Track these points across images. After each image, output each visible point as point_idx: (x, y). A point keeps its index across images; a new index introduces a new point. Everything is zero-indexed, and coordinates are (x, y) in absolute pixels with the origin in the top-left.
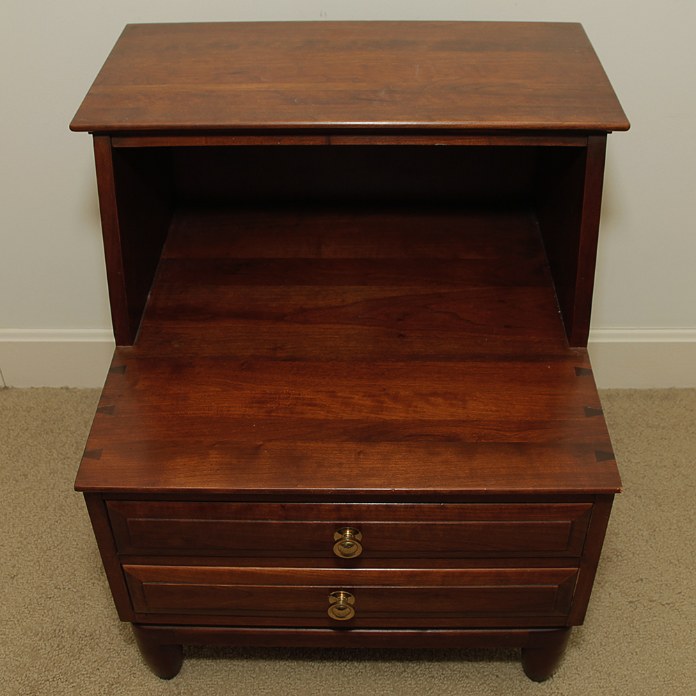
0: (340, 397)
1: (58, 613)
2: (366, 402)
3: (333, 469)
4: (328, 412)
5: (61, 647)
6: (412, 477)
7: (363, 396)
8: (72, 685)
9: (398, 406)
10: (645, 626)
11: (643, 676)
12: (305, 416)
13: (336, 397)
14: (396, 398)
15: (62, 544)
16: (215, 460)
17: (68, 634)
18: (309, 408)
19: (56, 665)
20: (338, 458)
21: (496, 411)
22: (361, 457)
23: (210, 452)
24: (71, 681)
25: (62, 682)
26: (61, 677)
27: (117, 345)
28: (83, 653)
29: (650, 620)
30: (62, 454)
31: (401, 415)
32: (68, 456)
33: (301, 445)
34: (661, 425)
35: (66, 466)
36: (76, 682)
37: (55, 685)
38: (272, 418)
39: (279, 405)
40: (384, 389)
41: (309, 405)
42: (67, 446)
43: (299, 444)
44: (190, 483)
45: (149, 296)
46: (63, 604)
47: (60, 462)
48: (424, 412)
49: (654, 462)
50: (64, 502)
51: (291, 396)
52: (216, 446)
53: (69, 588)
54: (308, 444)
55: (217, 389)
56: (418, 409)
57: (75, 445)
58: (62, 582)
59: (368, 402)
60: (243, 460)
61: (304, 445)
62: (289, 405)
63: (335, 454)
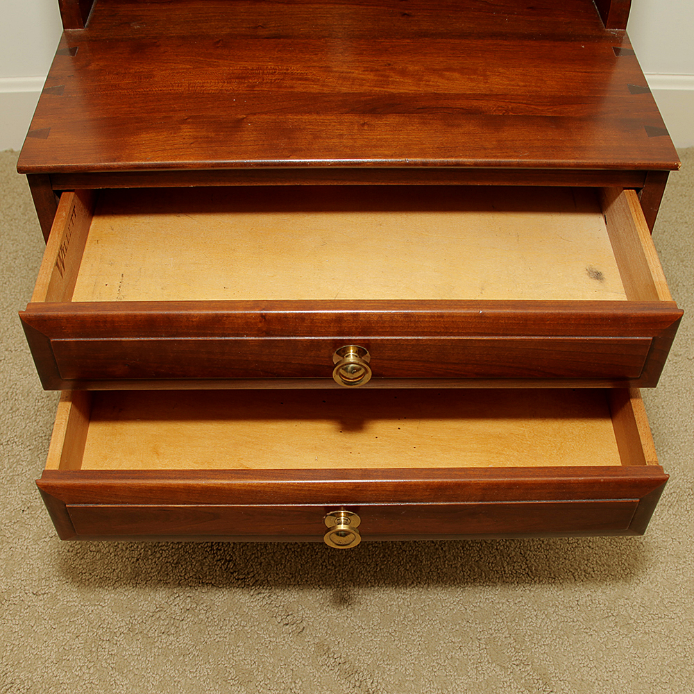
0: (336, 72)
1: (10, 376)
2: (369, 76)
3: (333, 140)
4: (323, 86)
5: (14, 409)
6: (429, 148)
7: (364, 71)
8: (29, 448)
9: (406, 81)
10: (671, 380)
11: (671, 430)
12: (296, 90)
13: (332, 72)
14: (403, 73)
15: (12, 306)
16: (188, 134)
17: (22, 396)
18: (300, 82)
19: (10, 428)
20: (337, 129)
21: (524, 86)
22: (366, 128)
23: (182, 126)
24: (28, 444)
25: (18, 446)
26: (16, 440)
27: (64, 28)
28: (40, 415)
29: (676, 374)
30: (8, 215)
31: (410, 88)
32: (15, 217)
33: (291, 117)
34: (680, 182)
35: (14, 228)
36: (33, 445)
37: (10, 449)
38: (256, 92)
39: (263, 80)
40: (389, 65)
41: (300, 79)
42: (14, 208)
43: (290, 116)
44: (158, 157)
46: (15, 366)
47: (7, 224)
48: (439, 86)
49: (674, 218)
50: (13, 264)
51: (278, 71)
52: (189, 120)
53: (22, 350)
54: (300, 117)
55: (188, 67)
56: (431, 83)
57: (23, 207)
58: (14, 344)
59: (371, 76)
60: (222, 133)
61: (295, 117)
62: (275, 80)
63: (334, 126)
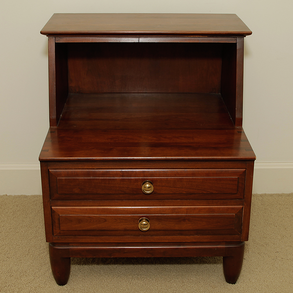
3: (142, 153)
4: (139, 141)
6: (173, 154)
9: (167, 139)
21: (206, 140)
22: (153, 150)
27: (50, 126)
30: (6, 215)
33: (128, 148)
36: (19, 287)
37: (10, 288)
39: (119, 139)
45: (61, 115)
46: (11, 263)
54: (131, 148)
59: (155, 139)
62: (123, 139)
